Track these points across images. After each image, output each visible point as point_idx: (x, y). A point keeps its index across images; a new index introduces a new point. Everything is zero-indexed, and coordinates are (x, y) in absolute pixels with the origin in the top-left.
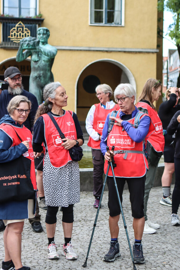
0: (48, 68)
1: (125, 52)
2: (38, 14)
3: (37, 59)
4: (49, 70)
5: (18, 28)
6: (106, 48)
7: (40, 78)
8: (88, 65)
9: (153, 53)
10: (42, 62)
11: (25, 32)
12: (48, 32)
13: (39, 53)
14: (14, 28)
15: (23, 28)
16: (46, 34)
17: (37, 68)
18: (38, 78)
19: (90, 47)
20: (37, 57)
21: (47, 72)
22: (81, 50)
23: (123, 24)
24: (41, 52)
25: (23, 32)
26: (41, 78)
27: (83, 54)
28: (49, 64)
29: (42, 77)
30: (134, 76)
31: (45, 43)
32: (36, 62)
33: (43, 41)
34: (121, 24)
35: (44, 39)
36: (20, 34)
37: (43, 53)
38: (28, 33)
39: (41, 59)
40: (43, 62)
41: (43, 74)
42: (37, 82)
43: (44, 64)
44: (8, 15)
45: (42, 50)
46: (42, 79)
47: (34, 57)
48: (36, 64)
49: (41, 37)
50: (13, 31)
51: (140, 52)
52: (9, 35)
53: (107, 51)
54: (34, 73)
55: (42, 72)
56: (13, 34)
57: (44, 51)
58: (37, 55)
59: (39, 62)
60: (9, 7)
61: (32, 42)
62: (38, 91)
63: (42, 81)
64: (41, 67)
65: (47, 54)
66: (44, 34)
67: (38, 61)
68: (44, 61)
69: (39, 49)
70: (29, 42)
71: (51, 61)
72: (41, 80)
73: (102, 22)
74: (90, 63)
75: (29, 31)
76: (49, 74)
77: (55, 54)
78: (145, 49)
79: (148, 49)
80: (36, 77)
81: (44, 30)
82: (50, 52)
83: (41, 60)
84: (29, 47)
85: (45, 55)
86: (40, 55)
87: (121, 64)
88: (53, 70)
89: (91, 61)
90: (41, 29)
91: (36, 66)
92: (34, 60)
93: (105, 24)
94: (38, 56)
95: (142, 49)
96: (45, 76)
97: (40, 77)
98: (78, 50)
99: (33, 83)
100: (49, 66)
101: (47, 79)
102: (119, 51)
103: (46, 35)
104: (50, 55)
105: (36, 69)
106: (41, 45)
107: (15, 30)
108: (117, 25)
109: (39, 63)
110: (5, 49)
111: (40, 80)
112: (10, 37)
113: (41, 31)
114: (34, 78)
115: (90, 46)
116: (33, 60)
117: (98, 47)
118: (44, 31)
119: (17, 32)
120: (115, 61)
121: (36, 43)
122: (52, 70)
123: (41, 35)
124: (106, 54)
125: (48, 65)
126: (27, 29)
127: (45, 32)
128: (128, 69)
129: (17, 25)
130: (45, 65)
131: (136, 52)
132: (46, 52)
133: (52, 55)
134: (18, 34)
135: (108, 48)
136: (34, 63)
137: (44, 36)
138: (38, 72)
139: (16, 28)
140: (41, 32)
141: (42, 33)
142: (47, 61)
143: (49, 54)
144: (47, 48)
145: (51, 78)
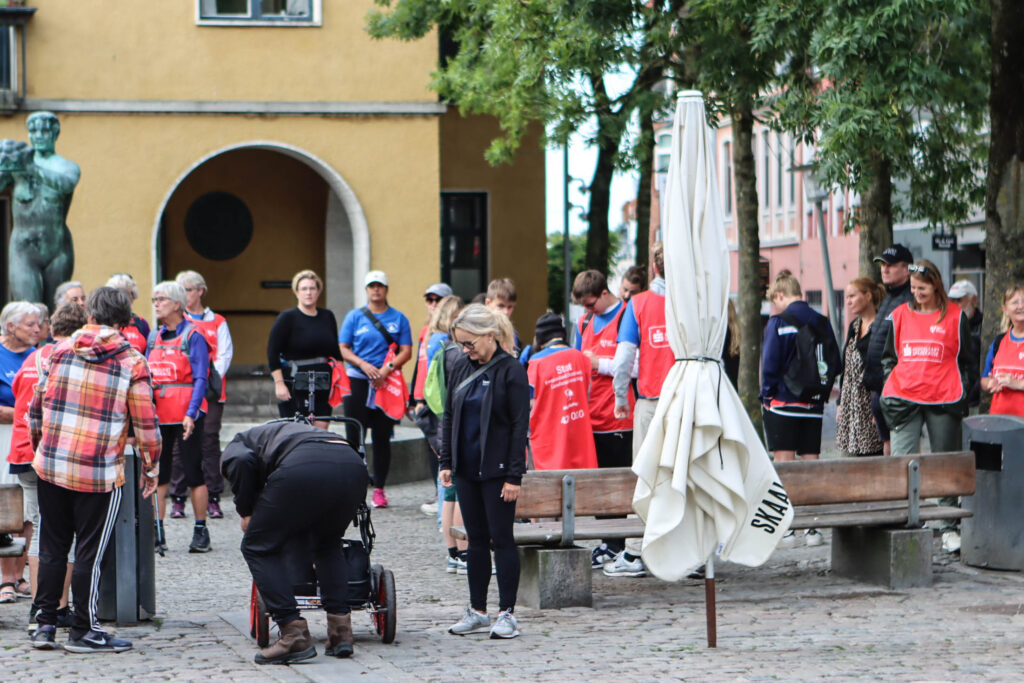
0: (56, 217)
1: (325, 115)
3: (27, 195)
4: (59, 223)
6: (258, 103)
7: (36, 245)
8: (195, 165)
9: (425, 116)
10: (40, 201)
12: (56, 126)
13: (32, 179)
16: (51, 128)
17: (30, 218)
18: (32, 245)
19: (200, 103)
20: (28, 191)
21: (55, 228)
22: (168, 113)
23: (317, 18)
24: (39, 178)
26: (39, 243)
27: (176, 126)
28: (60, 208)
29: (43, 240)
30: (359, 198)
31: (47, 152)
32: (26, 202)
33: (42, 147)
34: (310, 19)
35: (47, 142)
37: (45, 181)
39: (40, 196)
40: (44, 203)
41: (45, 233)
42: (29, 254)
43: (47, 208)
45: (41, 174)
46: (43, 245)
47: (22, 191)
48: (27, 208)
49: (38, 139)
51: (380, 116)
53: (262, 115)
54: (22, 232)
55: (41, 229)
57: (46, 177)
58: (27, 185)
59: (34, 204)
61: (16, 153)
62: (33, 277)
63: (43, 252)
64: (38, 214)
65: (53, 184)
66: (44, 130)
67: (30, 201)
68: (46, 199)
69: (33, 170)
70: (8, 155)
71: (65, 198)
72: (39, 249)
73: (244, 11)
74: (203, 159)
76: (60, 232)
77: (74, 182)
78: (397, 103)
79: (408, 103)
80: (27, 242)
81: (44, 120)
82: (62, 178)
83: (37, 200)
84: (7, 166)
85: (49, 184)
86: (35, 186)
87: (314, 157)
89: (207, 151)
90: (36, 118)
91: (27, 213)
92: (21, 198)
93: (255, 17)
94: (31, 187)
95: (387, 103)
97: (35, 240)
98: (157, 113)
99: (20, 256)
100: (59, 213)
101: (56, 246)
102: (307, 114)
103: (51, 133)
104: (62, 187)
105: (26, 222)
106: (38, 160)
108: (294, 24)
109: (33, 207)
111: (36, 249)
113: (37, 122)
114: (21, 244)
115: (202, 97)
116: (18, 199)
117: (229, 102)
118: (44, 124)
120: (293, 148)
121: (25, 157)
122: (69, 222)
123: (38, 134)
124: (257, 125)
125: (57, 210)
127: (48, 125)
128: (338, 177)
130: (50, 211)
131: (366, 116)
132: (53, 178)
133: (67, 185)
135: (267, 103)
136: (20, 204)
137: (46, 136)
138: (32, 229)
140: (37, 126)
141: (41, 127)
142: (55, 201)
143: (60, 183)
144: (52, 167)
145: (67, 242)
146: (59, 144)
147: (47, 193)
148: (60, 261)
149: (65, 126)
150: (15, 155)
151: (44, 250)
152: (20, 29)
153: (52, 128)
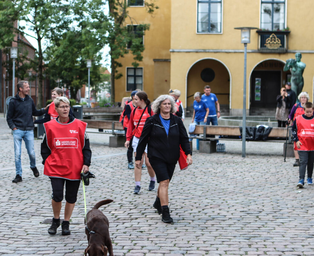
2: (286, 27)
5: (271, 38)
11: (277, 41)
13: (296, 67)
14: (268, 39)
15: (275, 38)
21: (300, 77)
25: (275, 41)
28: (301, 73)
31: (299, 61)
32: (294, 72)
36: (273, 43)
38: (279, 41)
39: (297, 70)
43: (299, 73)
44: (265, 29)
45: (298, 66)
47: (294, 69)
49: (297, 58)
50: (268, 41)
52: (265, 43)
54: (293, 77)
56: (268, 42)
60: (265, 23)
62: (296, 87)
64: (297, 74)
65: (300, 68)
69: (296, 65)
70: (291, 62)
71: (302, 70)
75: (280, 41)
77: (305, 67)
82: (302, 67)
88: (304, 75)
91: (295, 74)
96: (299, 79)
97: (296, 79)
101: (300, 81)
105: (294, 75)
106: (298, 63)
107: (269, 40)
109: (296, 72)
110: (262, 53)
111: (296, 81)
112: (266, 45)
113: (297, 55)
114: (293, 80)
119: (271, 41)
121: (295, 62)
126: (278, 39)
129: (271, 36)
134: (272, 43)
137: (299, 58)
138: (296, 77)
139: (270, 39)
144: (300, 64)
145: (302, 80)
146: (302, 60)
147: (299, 70)
148: (301, 84)
149: (303, 56)
150: (293, 62)
151: (298, 81)
152: (287, 36)
153: (300, 56)
